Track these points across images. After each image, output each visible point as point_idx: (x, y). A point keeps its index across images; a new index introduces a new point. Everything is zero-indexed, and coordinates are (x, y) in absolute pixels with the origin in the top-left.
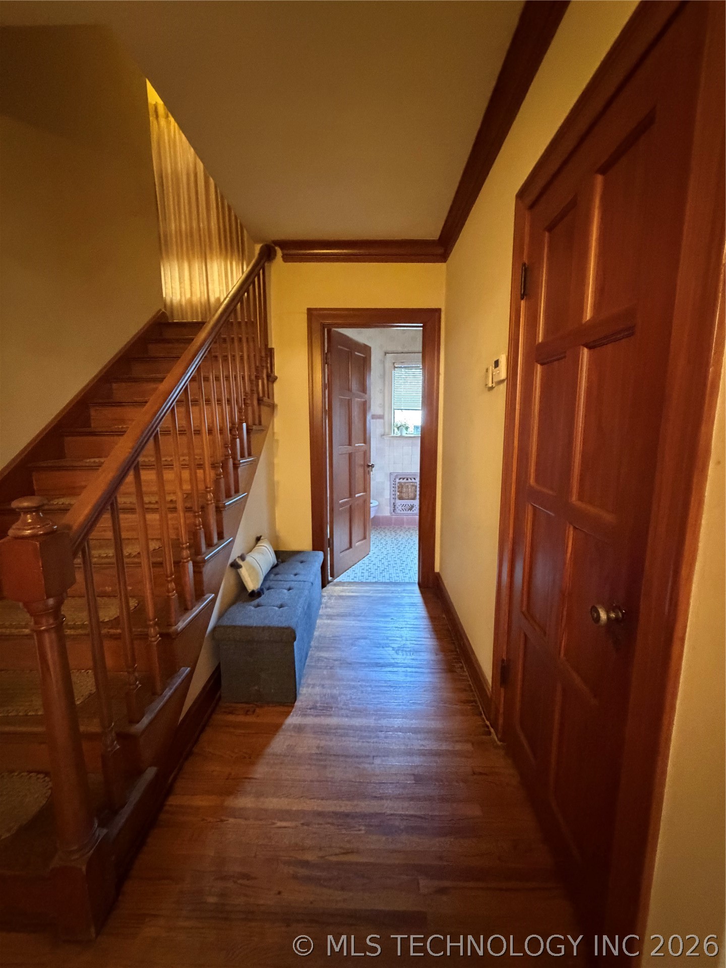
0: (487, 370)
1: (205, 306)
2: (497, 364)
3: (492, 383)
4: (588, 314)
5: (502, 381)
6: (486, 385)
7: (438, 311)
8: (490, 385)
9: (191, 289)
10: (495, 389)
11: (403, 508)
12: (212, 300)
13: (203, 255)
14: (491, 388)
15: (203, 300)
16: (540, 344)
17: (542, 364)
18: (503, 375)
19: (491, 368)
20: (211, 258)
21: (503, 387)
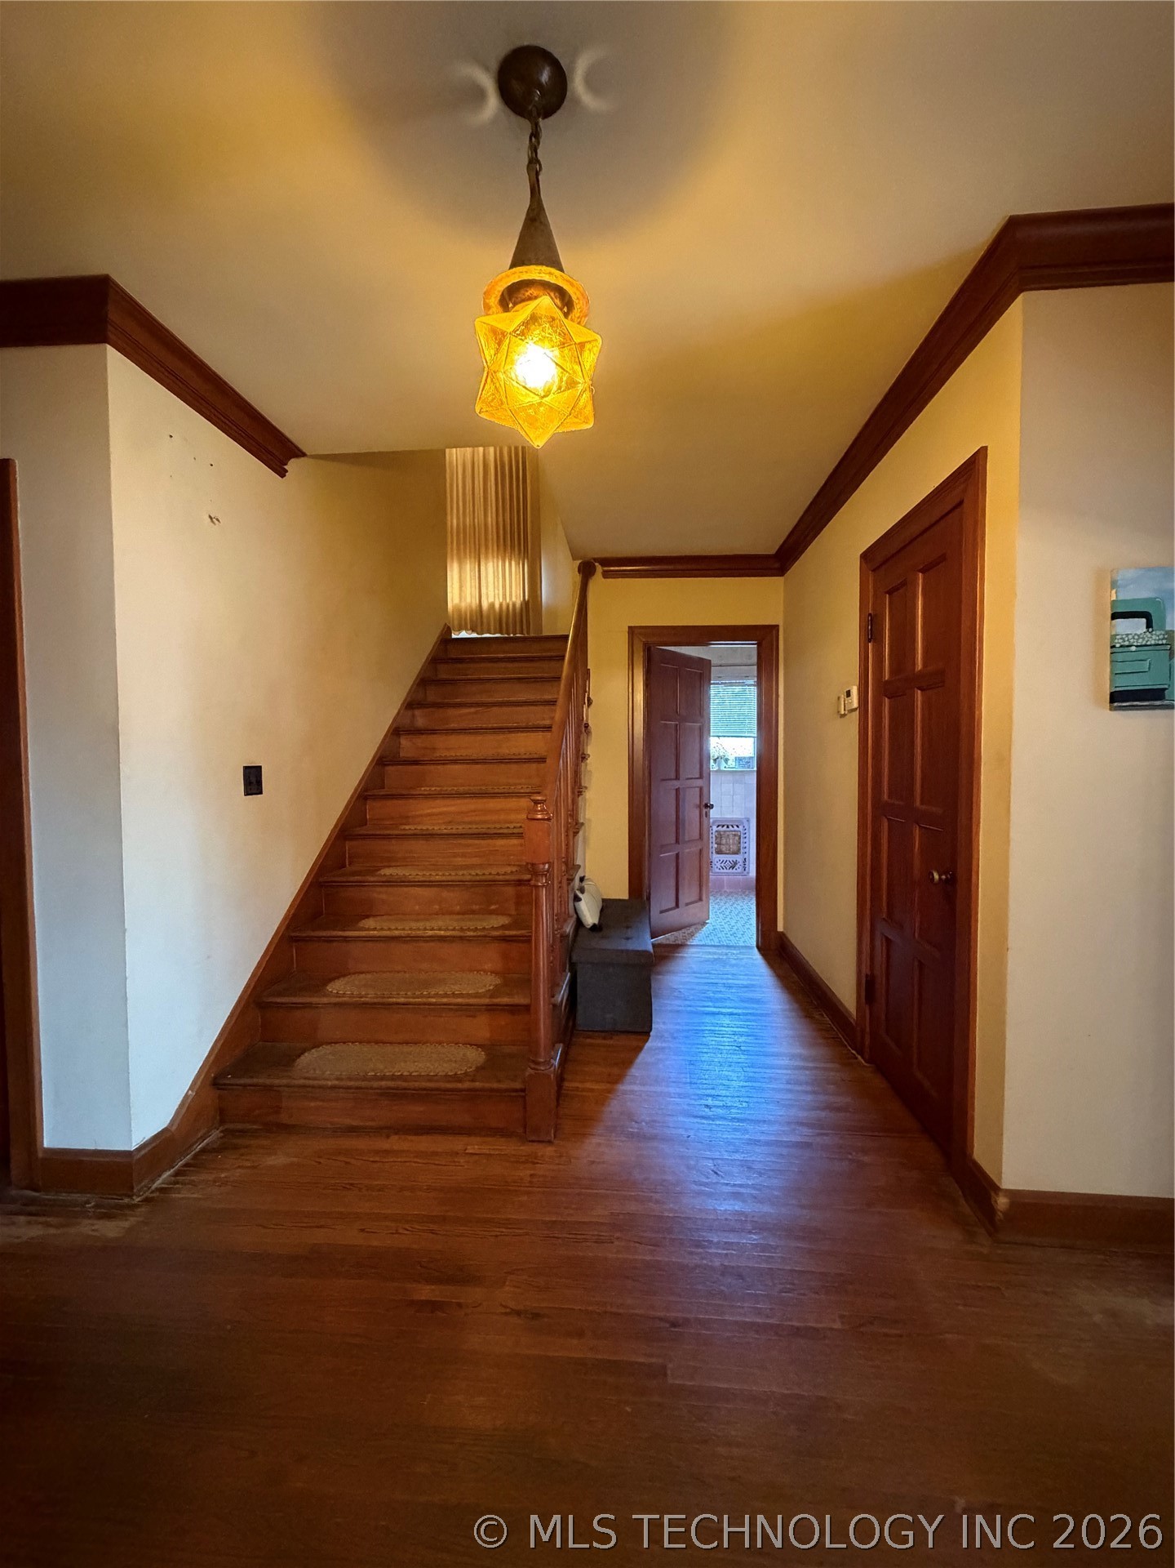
0: (839, 698)
1: (476, 613)
2: (848, 694)
3: (845, 710)
4: (919, 666)
5: (854, 710)
6: (839, 712)
7: (776, 627)
8: (843, 712)
9: (460, 594)
10: (847, 717)
11: (722, 865)
12: (485, 605)
13: (477, 556)
14: (845, 715)
15: (474, 606)
16: (886, 682)
17: (889, 698)
18: (855, 704)
19: (843, 697)
20: (487, 558)
21: (856, 715)
